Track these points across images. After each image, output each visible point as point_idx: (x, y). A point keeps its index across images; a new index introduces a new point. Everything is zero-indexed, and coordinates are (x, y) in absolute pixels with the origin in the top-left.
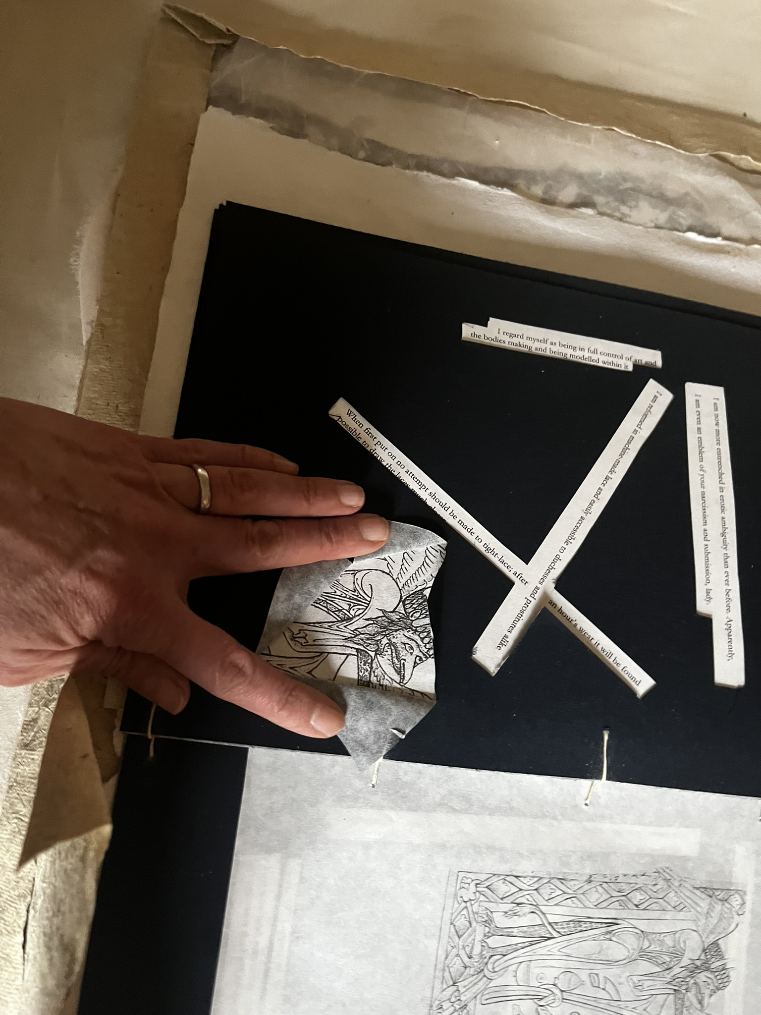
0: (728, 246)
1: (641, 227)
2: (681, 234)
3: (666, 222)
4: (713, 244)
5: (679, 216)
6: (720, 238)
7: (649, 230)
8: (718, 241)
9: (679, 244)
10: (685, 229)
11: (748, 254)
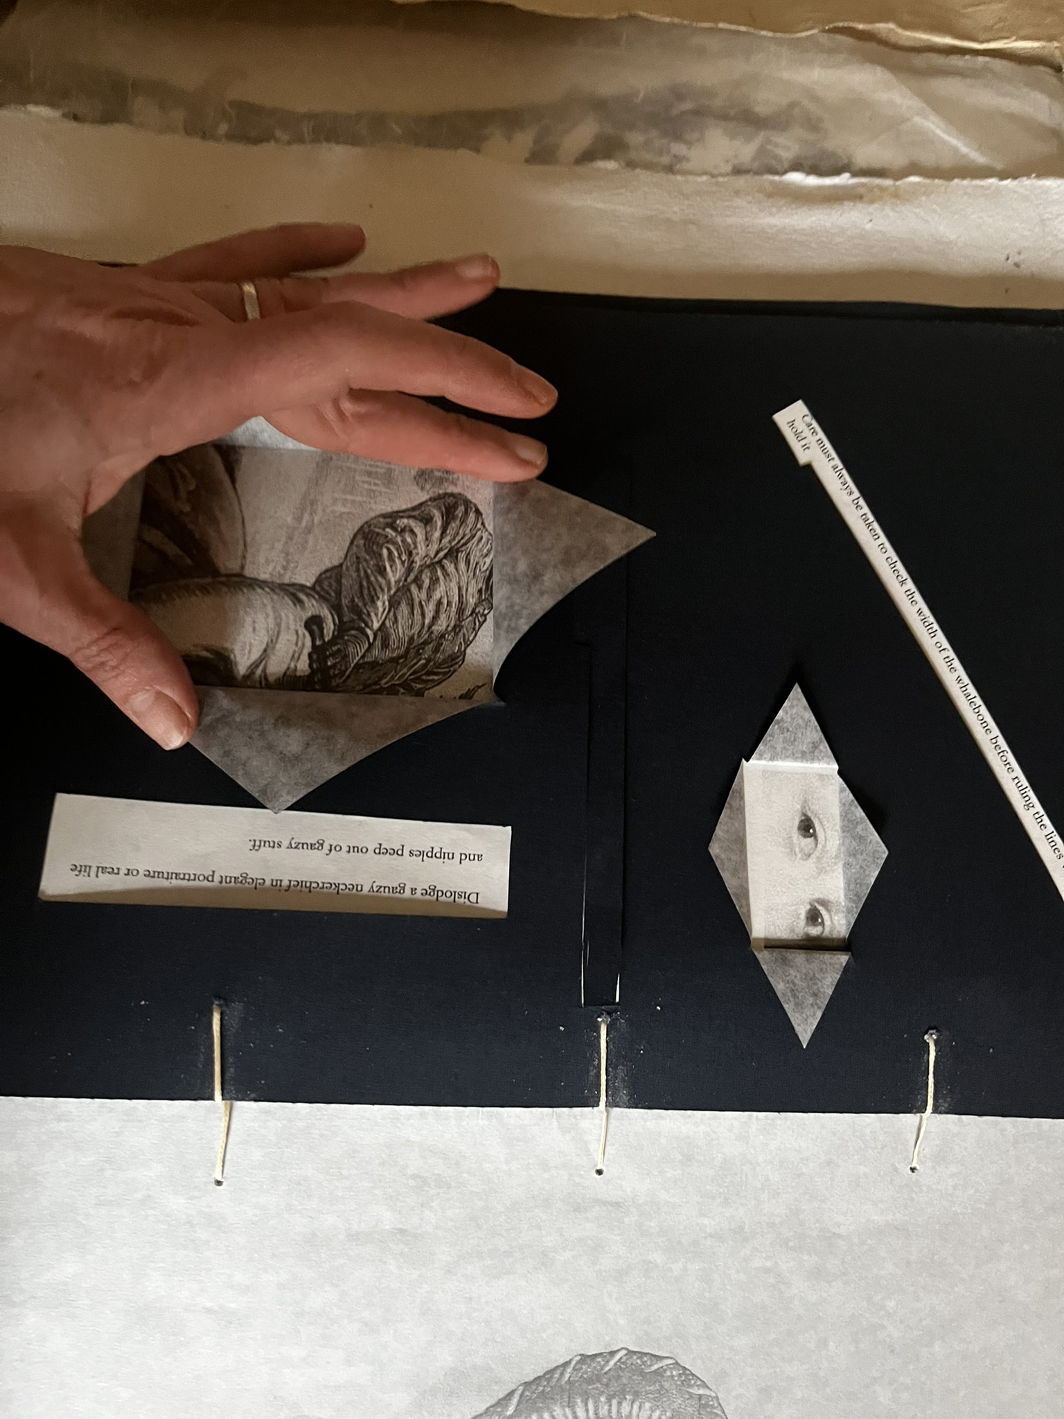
0: (864, 185)
1: (704, 178)
2: (777, 178)
3: (754, 159)
4: (835, 187)
5: (776, 145)
6: (847, 175)
7: (721, 179)
8: (844, 179)
9: (770, 195)
10: (786, 166)
11: (896, 195)
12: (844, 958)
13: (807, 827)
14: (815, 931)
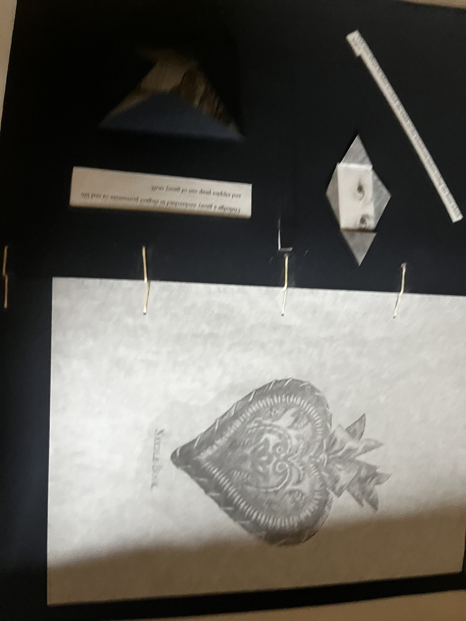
12: (374, 235)
13: (360, 189)
14: (363, 226)
